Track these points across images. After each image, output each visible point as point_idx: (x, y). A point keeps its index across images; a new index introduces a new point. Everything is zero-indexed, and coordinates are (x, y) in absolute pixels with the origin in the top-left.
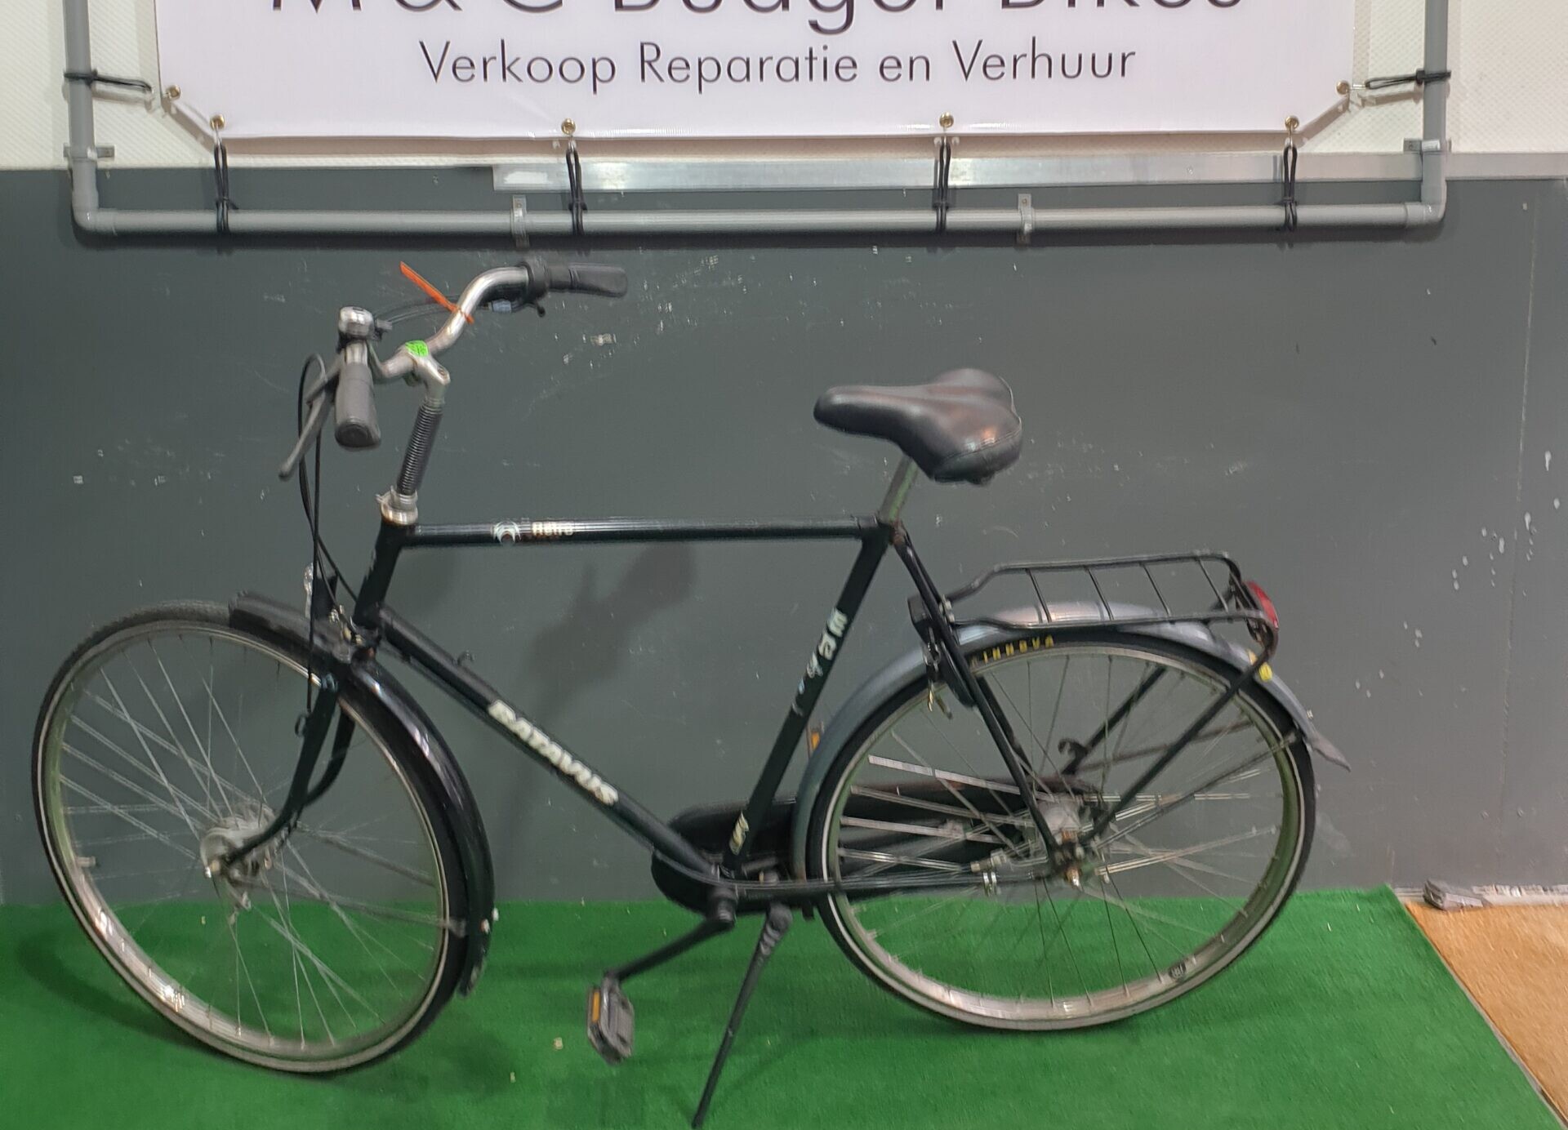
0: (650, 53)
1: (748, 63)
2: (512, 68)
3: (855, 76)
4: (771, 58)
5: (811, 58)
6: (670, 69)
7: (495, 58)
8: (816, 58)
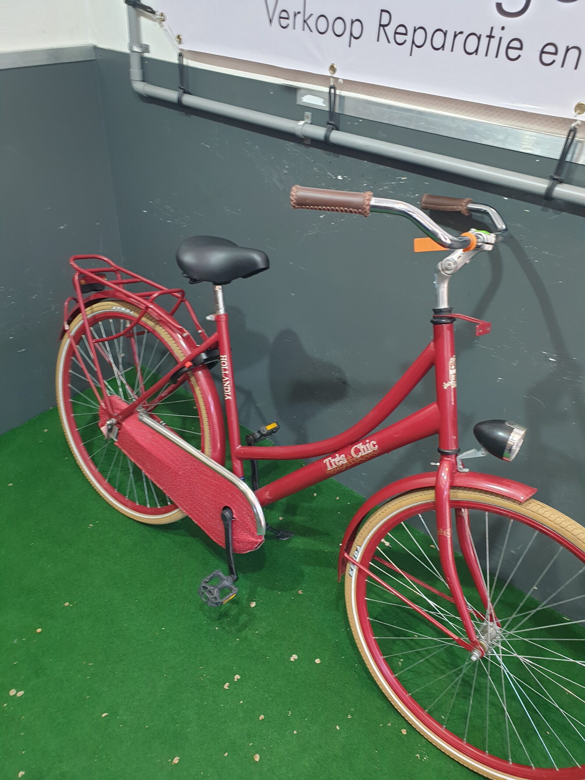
0: (385, 19)
1: (445, 34)
2: (308, 22)
3: (519, 56)
4: (461, 33)
5: (490, 37)
6: (396, 33)
7: (299, 13)
8: (493, 37)
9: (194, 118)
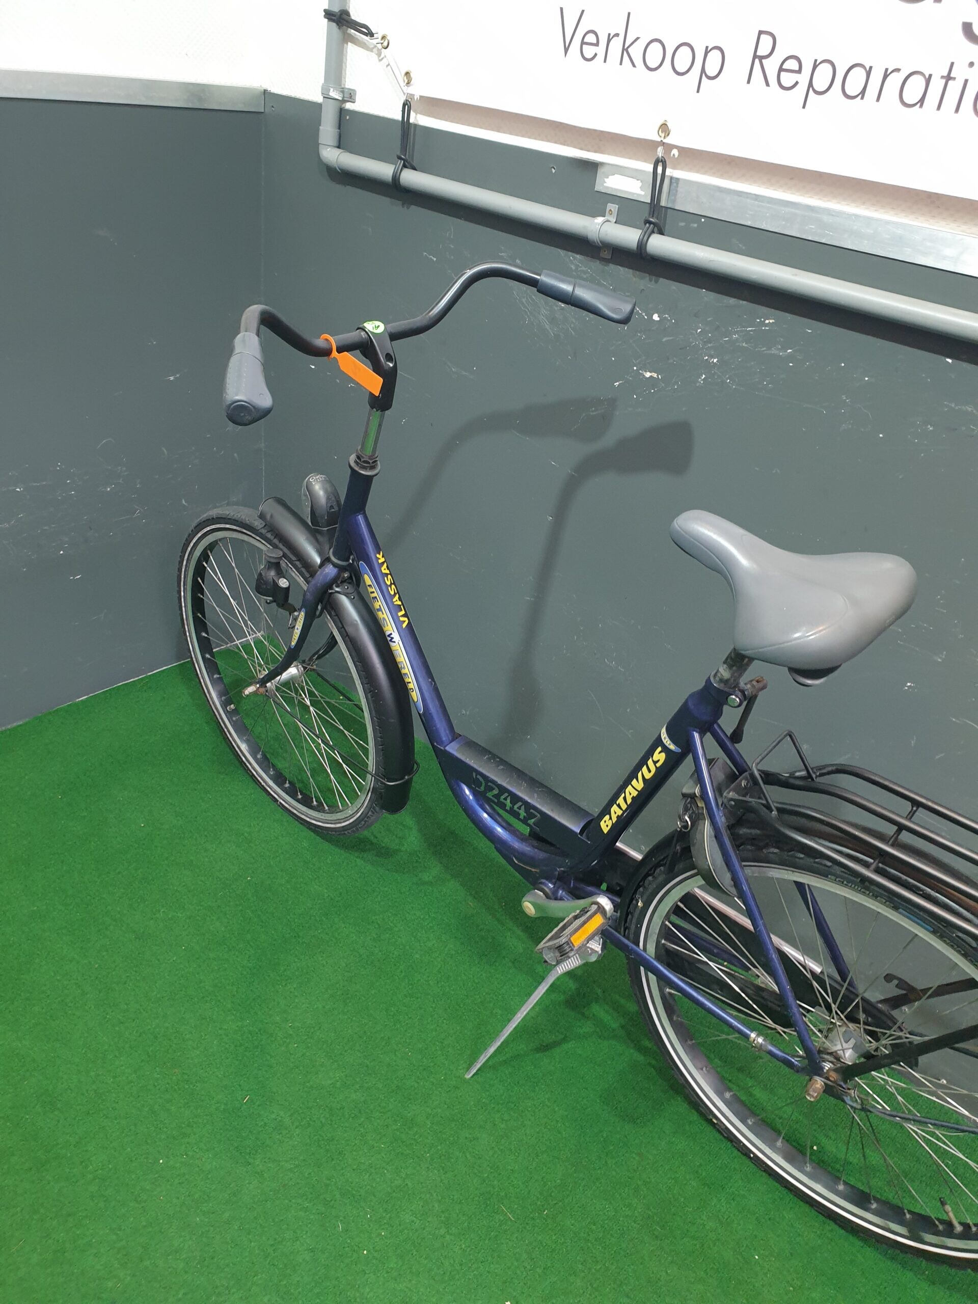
0: (765, 46)
1: (868, 74)
2: (629, 50)
4: (898, 70)
5: (948, 78)
6: (781, 69)
7: (617, 35)
8: (954, 79)
9: (417, 212)
